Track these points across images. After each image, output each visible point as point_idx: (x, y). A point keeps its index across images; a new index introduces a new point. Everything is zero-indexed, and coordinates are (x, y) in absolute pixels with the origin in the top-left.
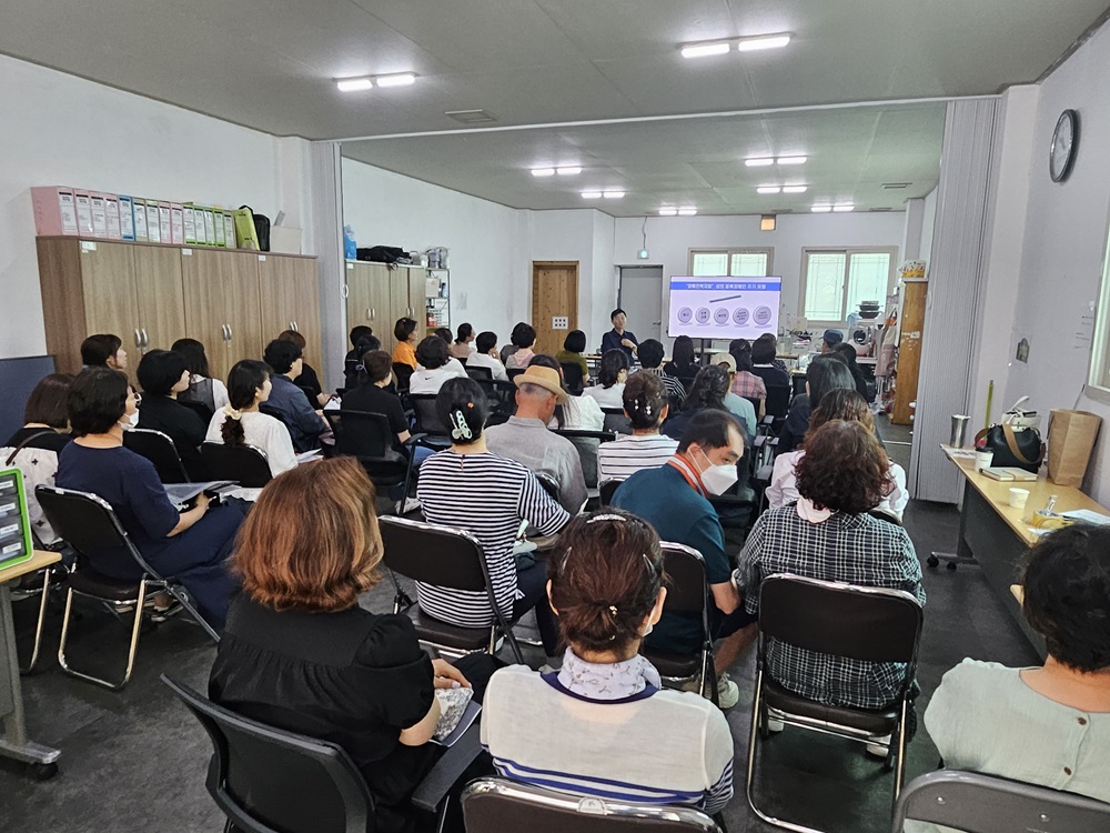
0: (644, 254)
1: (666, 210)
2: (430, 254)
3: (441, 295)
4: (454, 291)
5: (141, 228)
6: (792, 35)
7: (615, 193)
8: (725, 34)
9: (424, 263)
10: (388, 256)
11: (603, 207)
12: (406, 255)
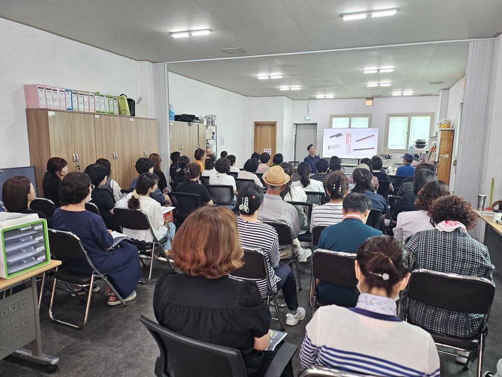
0: (308, 118)
1: (319, 96)
2: (208, 118)
3: (213, 138)
4: (219, 135)
5: (75, 105)
6: (398, 9)
7: (296, 88)
8: (364, 9)
9: (205, 123)
10: (189, 119)
11: (289, 95)
12: (197, 119)
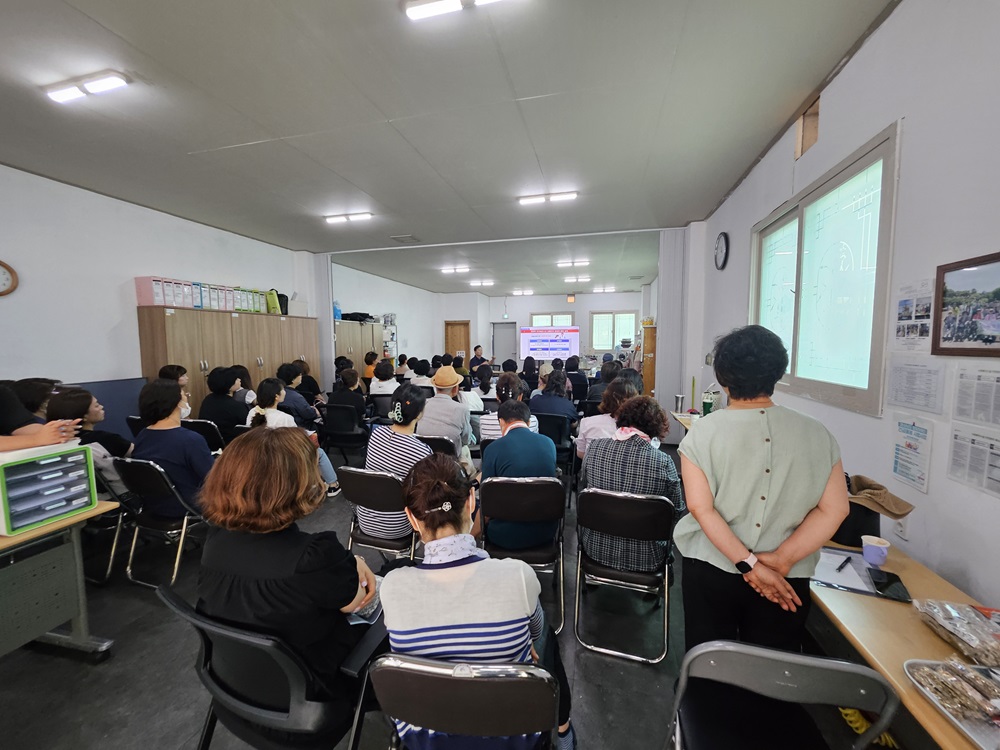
0: (506, 316)
1: (517, 293)
2: (385, 317)
3: (392, 339)
4: (400, 337)
7: (489, 283)
9: (382, 322)
10: (361, 317)
11: (482, 290)
12: (371, 317)
